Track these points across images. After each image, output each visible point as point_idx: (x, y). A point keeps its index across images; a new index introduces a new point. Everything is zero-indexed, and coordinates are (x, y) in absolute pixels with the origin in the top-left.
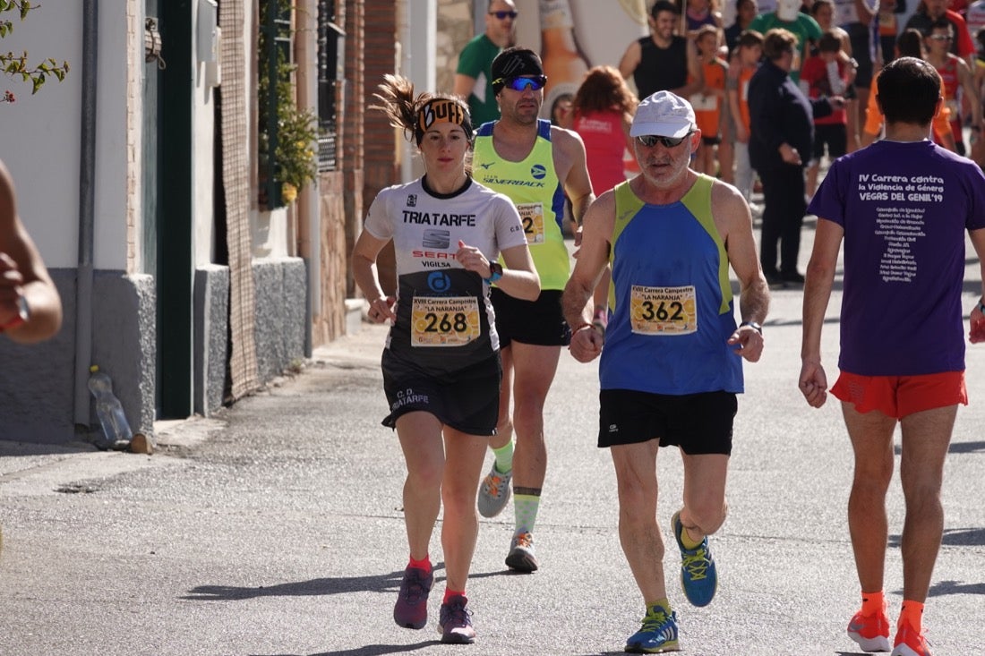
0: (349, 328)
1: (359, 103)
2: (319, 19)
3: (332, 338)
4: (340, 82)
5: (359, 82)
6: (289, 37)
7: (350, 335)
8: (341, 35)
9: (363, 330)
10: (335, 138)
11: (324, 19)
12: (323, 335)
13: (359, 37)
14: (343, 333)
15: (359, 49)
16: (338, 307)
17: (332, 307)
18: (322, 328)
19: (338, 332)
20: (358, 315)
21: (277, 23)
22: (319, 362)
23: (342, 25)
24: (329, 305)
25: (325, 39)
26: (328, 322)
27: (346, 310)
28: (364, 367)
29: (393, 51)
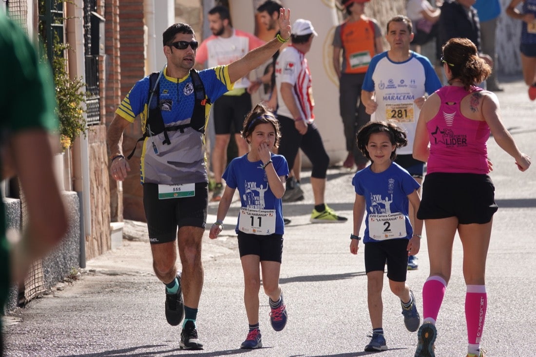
0: (113, 244)
1: (117, 72)
2: (85, 9)
3: (101, 253)
4: (102, 57)
5: (116, 57)
6: (62, 23)
7: (114, 250)
8: (102, 21)
9: (124, 246)
10: (99, 99)
11: (89, 9)
12: (94, 250)
13: (115, 22)
14: (109, 248)
15: (116, 31)
16: (104, 229)
17: (100, 228)
18: (93, 245)
19: (105, 248)
20: (120, 234)
21: (53, 13)
22: (91, 271)
23: (102, 13)
24: (98, 227)
25: (89, 24)
26: (97, 240)
27: (111, 231)
28: (126, 274)
29: (143, 32)
